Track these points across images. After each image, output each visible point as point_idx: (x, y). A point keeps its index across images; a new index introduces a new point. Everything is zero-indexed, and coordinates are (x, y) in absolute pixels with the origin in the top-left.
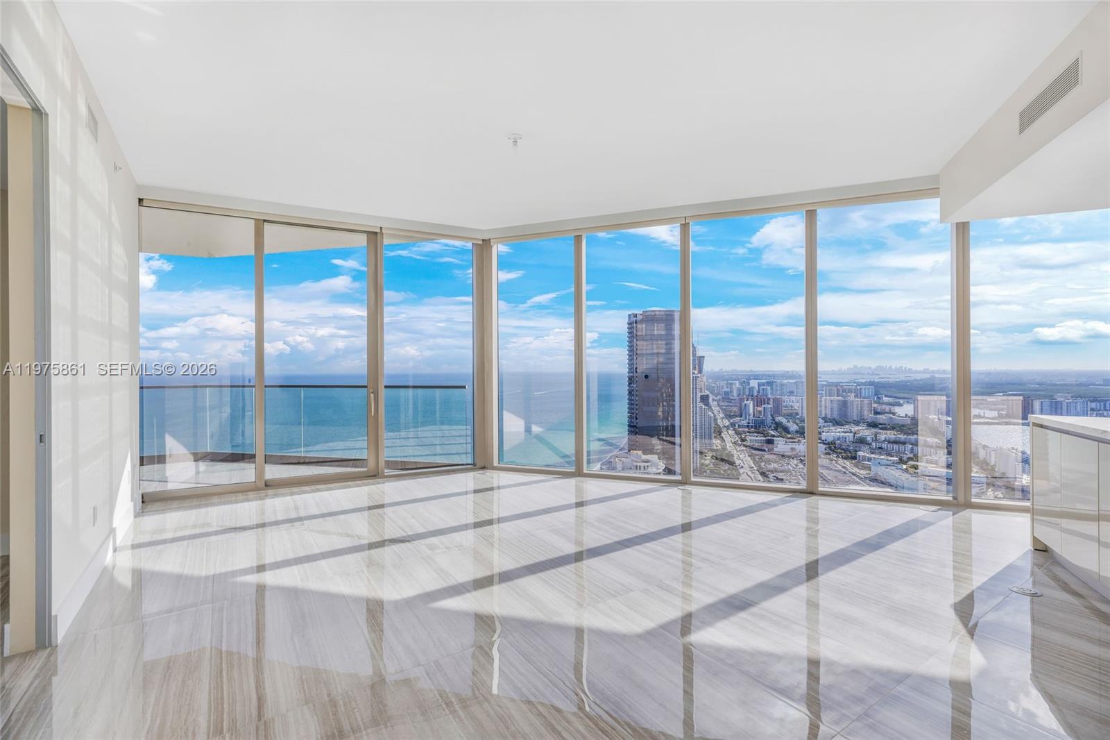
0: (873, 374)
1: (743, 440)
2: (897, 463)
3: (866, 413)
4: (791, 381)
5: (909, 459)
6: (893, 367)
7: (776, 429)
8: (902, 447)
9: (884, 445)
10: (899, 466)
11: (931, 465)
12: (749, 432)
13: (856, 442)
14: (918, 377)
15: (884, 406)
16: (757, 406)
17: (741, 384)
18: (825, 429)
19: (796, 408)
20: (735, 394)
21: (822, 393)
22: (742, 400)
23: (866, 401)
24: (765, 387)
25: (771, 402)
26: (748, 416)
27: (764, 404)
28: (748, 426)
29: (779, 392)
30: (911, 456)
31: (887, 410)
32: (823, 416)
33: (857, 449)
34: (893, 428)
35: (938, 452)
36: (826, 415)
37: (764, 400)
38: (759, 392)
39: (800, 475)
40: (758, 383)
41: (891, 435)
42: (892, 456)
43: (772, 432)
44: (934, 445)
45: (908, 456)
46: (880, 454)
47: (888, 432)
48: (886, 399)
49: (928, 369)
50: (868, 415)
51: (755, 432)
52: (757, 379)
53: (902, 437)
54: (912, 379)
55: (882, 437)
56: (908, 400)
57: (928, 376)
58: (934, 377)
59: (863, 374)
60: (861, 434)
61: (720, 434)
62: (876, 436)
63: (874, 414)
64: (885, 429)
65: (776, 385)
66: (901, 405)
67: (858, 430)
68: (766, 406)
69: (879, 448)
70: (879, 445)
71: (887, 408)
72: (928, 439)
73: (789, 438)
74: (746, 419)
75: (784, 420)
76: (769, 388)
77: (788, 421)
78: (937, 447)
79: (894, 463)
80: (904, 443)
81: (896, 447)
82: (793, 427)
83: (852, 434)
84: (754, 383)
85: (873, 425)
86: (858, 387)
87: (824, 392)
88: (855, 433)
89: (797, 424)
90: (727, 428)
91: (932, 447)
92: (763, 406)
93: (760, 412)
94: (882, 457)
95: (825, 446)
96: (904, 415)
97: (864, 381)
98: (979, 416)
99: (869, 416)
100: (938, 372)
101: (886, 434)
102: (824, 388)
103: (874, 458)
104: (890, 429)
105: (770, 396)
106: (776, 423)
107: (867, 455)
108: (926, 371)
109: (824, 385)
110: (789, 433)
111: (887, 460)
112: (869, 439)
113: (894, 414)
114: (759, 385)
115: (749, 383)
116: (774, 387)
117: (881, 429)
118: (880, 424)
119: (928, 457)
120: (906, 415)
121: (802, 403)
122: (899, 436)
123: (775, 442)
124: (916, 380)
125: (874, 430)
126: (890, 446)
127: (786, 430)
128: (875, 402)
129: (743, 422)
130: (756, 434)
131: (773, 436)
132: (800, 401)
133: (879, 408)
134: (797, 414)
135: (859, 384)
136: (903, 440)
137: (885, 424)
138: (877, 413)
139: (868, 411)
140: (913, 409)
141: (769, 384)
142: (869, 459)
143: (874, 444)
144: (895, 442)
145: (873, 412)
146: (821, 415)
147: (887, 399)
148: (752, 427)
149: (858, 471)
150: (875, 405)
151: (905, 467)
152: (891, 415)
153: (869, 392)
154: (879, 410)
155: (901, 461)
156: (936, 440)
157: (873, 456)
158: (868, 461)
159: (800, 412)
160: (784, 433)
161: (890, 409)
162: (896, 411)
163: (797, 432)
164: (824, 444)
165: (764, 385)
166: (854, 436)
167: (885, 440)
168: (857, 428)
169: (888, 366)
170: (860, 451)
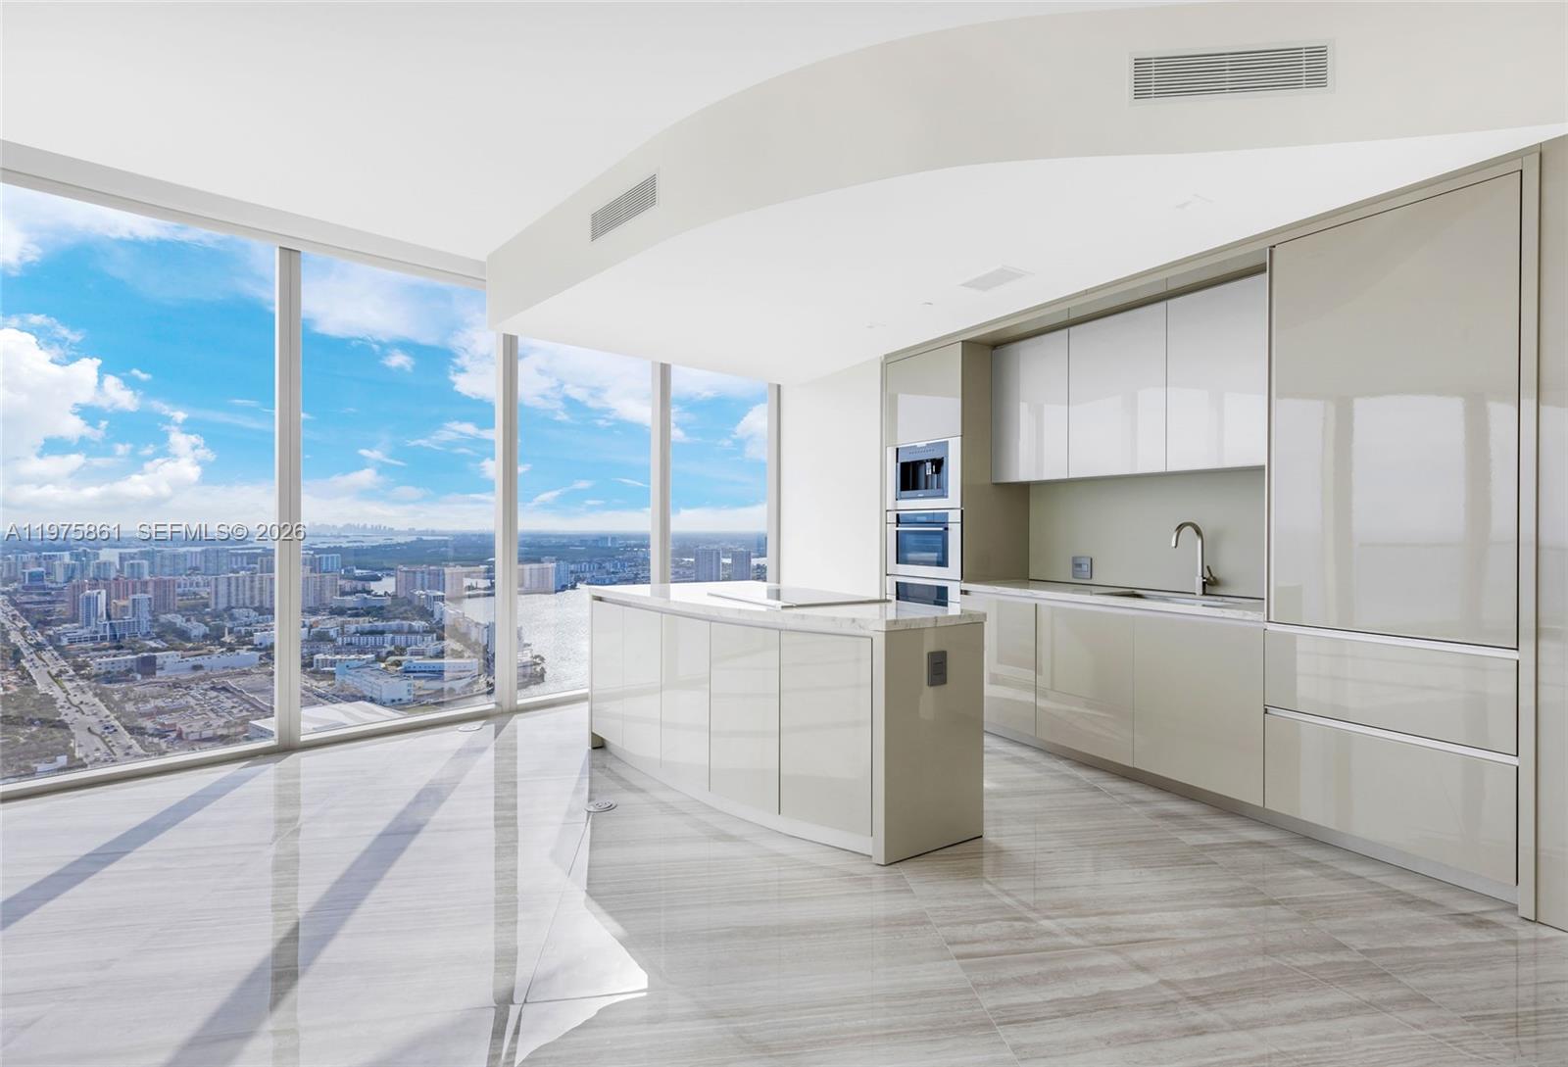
0: (339, 537)
1: (78, 668)
2: (373, 662)
3: (328, 594)
4: (193, 549)
5: (390, 653)
6: (369, 526)
7: (160, 636)
8: (379, 638)
9: (354, 640)
10: (376, 666)
11: (417, 657)
12: (94, 650)
13: (313, 640)
14: (401, 540)
15: (354, 583)
16: (118, 598)
17: (76, 556)
18: (259, 626)
19: (205, 595)
20: (60, 576)
21: (255, 568)
22: (80, 588)
23: (328, 576)
24: (136, 562)
25: (150, 588)
26: (93, 619)
27: (134, 593)
28: (93, 639)
29: (167, 570)
30: (392, 648)
31: (360, 588)
32: (257, 604)
33: (314, 650)
34: (368, 613)
35: (426, 638)
36: (261, 602)
37: (134, 586)
38: (121, 571)
39: (212, 710)
40: (120, 554)
41: (365, 623)
42: (365, 654)
43: (152, 644)
44: (421, 630)
45: (387, 650)
46: (350, 653)
47: (361, 619)
48: (358, 572)
49: (414, 529)
50: (331, 597)
51: (111, 648)
52: (116, 547)
53: (380, 624)
54: (394, 542)
55: (352, 628)
56: (388, 572)
57: (414, 538)
58: (421, 540)
59: (325, 536)
60: (320, 626)
61: (18, 661)
62: (342, 628)
63: (340, 596)
64: (357, 615)
65: (162, 557)
66: (379, 579)
67: (317, 622)
68: (138, 596)
69: (348, 644)
70: (347, 640)
71: (360, 585)
72: (413, 624)
73: (190, 649)
74: (88, 624)
75: (179, 621)
76: (145, 563)
77: (188, 620)
78: (424, 632)
79: (369, 663)
80: (382, 633)
81: (371, 639)
82: (198, 629)
83: (306, 629)
84: (109, 555)
85: (340, 612)
86: (317, 556)
87: (258, 566)
88: (311, 627)
89: (206, 624)
90: (39, 647)
91: (417, 633)
92: (131, 597)
93: (124, 609)
94: (352, 657)
95: (258, 654)
96: (382, 593)
97: (325, 546)
98: (470, 588)
99: (336, 600)
100: (426, 533)
101: (358, 623)
102: (259, 559)
103: (341, 660)
104: (363, 615)
105: (147, 578)
106: (163, 625)
107: (330, 658)
108: (411, 532)
109: (258, 555)
110: (189, 639)
111: (359, 660)
112: (332, 633)
113: (369, 592)
114: (122, 558)
115: (96, 556)
116: (158, 559)
117: (351, 616)
118: (349, 609)
119: (414, 647)
120: (386, 593)
121: (216, 587)
122: (376, 624)
123: (159, 662)
124: (399, 544)
125: (340, 619)
126: (363, 640)
127: (184, 635)
128: (342, 577)
129: (80, 632)
130: (114, 652)
131: (156, 650)
132: (213, 583)
133: (348, 585)
134: (206, 605)
135: (318, 551)
136: (380, 629)
137: (357, 609)
138: (344, 593)
139: (331, 591)
140: (394, 584)
141: (144, 555)
142: (333, 663)
143: (340, 639)
144: (372, 633)
145: (338, 593)
146: (252, 603)
147: (360, 571)
148: (103, 638)
149: (315, 684)
150: (340, 582)
151: (383, 665)
152: (365, 595)
153: (332, 563)
154: (348, 589)
155: (379, 659)
156: (423, 623)
157: (338, 657)
158: (331, 666)
159: (212, 603)
160: (178, 642)
161: (363, 585)
162: (372, 588)
163: (205, 637)
164: (260, 650)
165: (133, 558)
166: (309, 632)
167: (357, 632)
168: (313, 619)
169: (361, 525)
170: (318, 653)
